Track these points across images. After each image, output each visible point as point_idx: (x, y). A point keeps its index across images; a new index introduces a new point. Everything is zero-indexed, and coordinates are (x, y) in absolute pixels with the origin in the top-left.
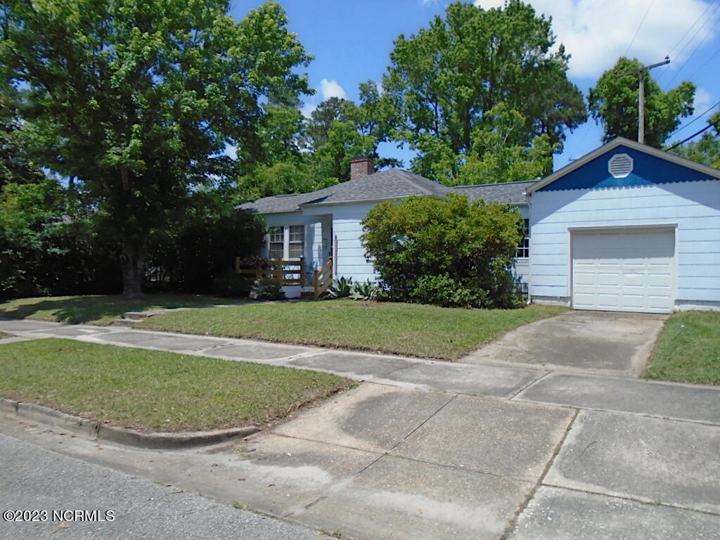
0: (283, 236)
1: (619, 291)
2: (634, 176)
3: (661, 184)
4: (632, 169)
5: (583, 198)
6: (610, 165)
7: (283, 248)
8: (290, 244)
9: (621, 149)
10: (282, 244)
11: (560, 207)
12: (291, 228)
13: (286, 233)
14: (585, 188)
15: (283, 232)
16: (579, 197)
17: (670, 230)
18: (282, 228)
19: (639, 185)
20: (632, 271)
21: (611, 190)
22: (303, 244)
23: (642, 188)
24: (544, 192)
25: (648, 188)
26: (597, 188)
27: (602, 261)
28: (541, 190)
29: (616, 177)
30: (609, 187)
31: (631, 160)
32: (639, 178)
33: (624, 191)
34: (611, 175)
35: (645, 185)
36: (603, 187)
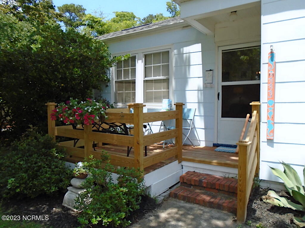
0: (134, 71)
7: (134, 89)
8: (145, 82)
10: (134, 82)
12: (147, 57)
13: (140, 66)
15: (134, 65)
18: (134, 59)
22: (167, 81)
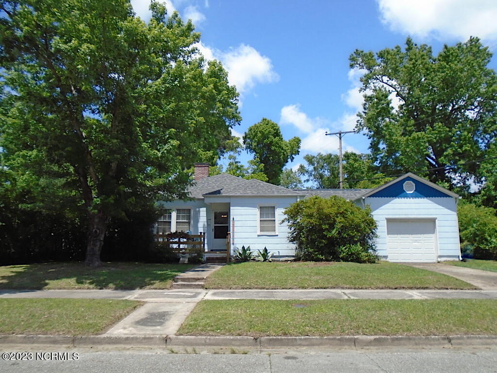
0: (170, 217)
1: (410, 252)
2: (416, 192)
3: (428, 198)
4: (415, 189)
5: (392, 202)
6: (404, 186)
7: (170, 225)
9: (409, 178)
10: (170, 222)
11: (381, 206)
12: (178, 210)
13: (174, 215)
14: (393, 197)
15: (170, 213)
16: (391, 201)
17: (433, 221)
18: (170, 211)
19: (418, 197)
20: (416, 241)
21: (406, 199)
22: (189, 223)
23: (420, 199)
24: (372, 198)
25: (422, 199)
26: (399, 198)
27: (402, 236)
28: (370, 196)
29: (408, 192)
30: (404, 197)
31: (414, 185)
32: (419, 195)
33: (412, 200)
34: (405, 191)
35: (421, 197)
36: (401, 197)
